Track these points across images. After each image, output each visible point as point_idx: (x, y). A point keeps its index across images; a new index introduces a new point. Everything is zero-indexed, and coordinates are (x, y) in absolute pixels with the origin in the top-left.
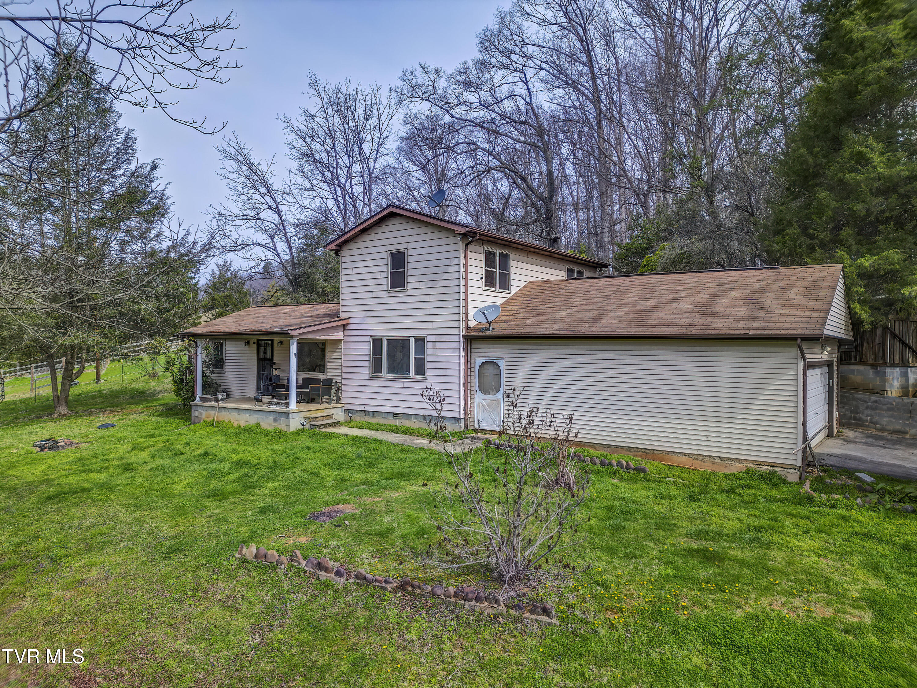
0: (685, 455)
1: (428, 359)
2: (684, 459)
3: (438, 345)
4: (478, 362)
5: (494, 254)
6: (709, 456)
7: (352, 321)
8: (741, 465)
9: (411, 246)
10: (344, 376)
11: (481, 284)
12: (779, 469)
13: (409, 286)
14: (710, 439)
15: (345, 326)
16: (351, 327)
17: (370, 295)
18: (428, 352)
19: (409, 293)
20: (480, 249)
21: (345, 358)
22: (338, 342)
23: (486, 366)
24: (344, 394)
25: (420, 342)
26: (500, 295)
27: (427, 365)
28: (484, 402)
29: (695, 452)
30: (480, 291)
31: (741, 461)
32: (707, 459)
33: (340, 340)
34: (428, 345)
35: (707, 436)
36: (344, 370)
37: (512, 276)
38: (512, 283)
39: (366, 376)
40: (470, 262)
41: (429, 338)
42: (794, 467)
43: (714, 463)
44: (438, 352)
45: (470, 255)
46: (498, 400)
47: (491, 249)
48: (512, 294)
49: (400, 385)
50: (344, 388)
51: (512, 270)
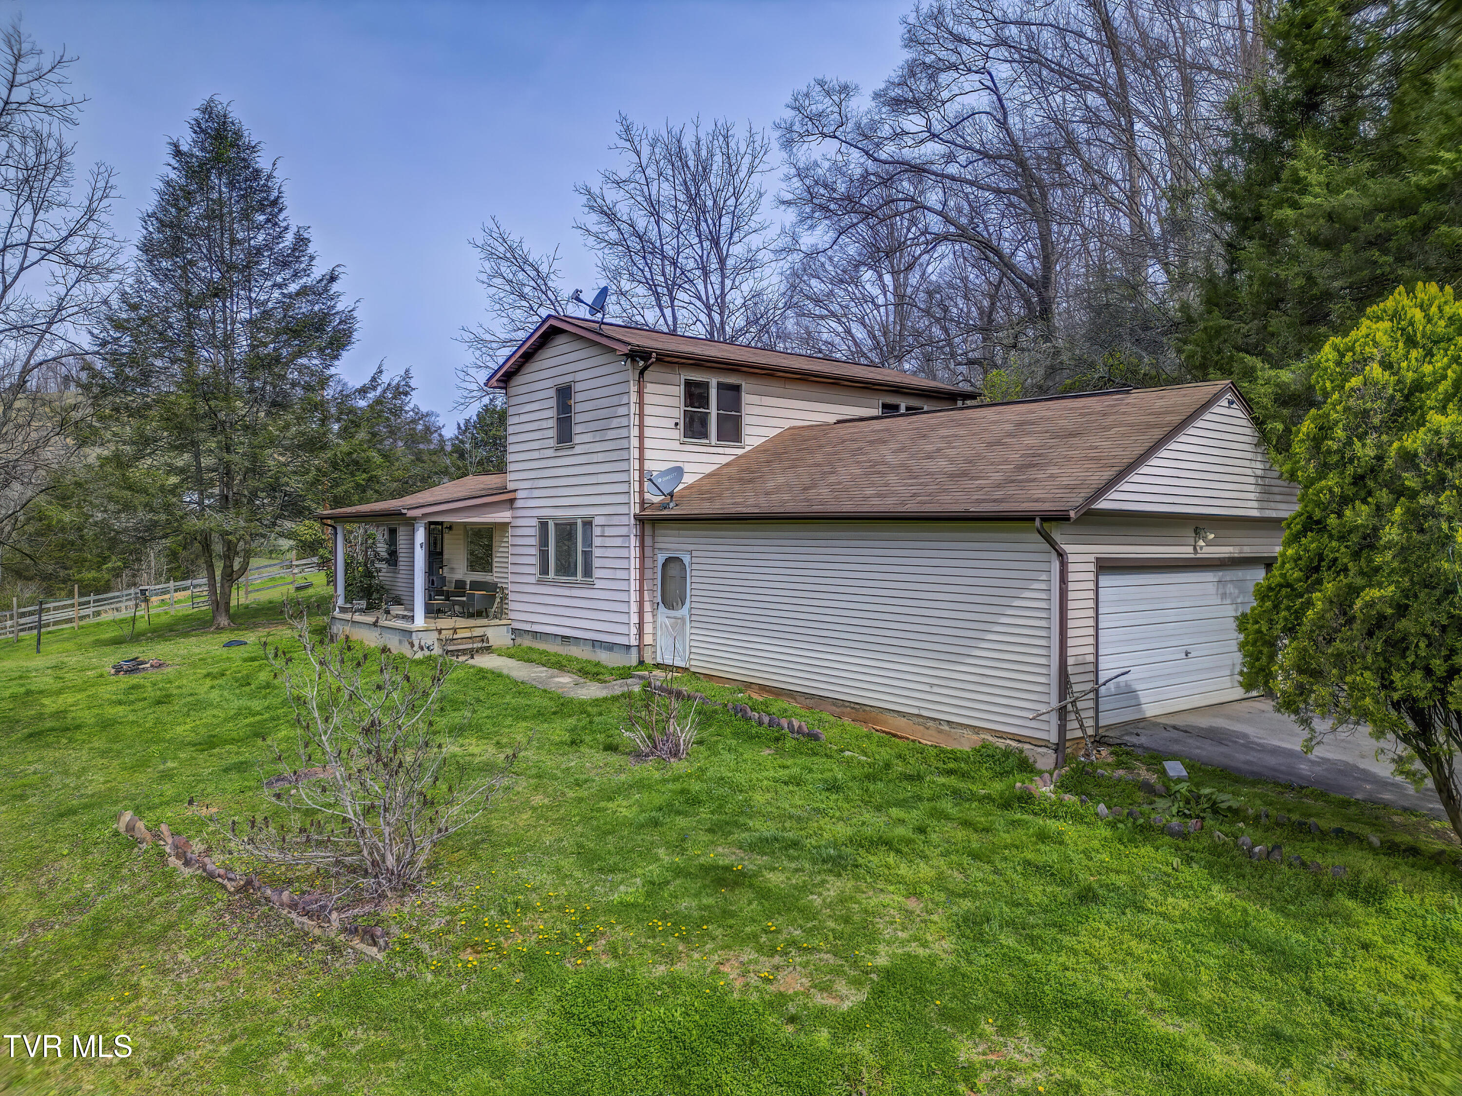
0: (903, 714)
1: (597, 552)
2: (902, 722)
3: (609, 531)
4: (661, 558)
5: (706, 385)
6: (934, 719)
7: (519, 494)
8: (975, 737)
9: (579, 376)
10: (511, 578)
11: (677, 434)
12: (1027, 746)
13: (577, 439)
14: (936, 690)
15: (512, 501)
16: (519, 503)
17: (536, 455)
18: (597, 541)
19: (578, 449)
20: (674, 378)
21: (511, 550)
22: (504, 526)
23: (672, 565)
24: (512, 606)
25: (588, 524)
26: (720, 450)
27: (596, 563)
28: (667, 621)
29: (916, 712)
30: (676, 445)
31: (976, 730)
32: (931, 724)
33: (508, 524)
34: (597, 531)
35: (932, 685)
36: (511, 569)
37: (746, 420)
38: (746, 430)
39: (532, 580)
40: (648, 399)
41: (597, 521)
42: (1045, 744)
43: (940, 732)
44: (609, 542)
45: (649, 388)
46: (683, 619)
47: (697, 376)
48: (748, 448)
49: (567, 592)
50: (511, 596)
51: (746, 409)
